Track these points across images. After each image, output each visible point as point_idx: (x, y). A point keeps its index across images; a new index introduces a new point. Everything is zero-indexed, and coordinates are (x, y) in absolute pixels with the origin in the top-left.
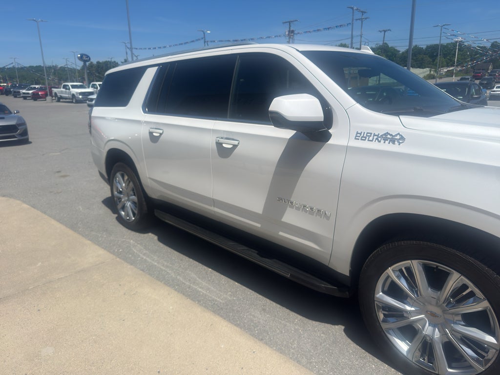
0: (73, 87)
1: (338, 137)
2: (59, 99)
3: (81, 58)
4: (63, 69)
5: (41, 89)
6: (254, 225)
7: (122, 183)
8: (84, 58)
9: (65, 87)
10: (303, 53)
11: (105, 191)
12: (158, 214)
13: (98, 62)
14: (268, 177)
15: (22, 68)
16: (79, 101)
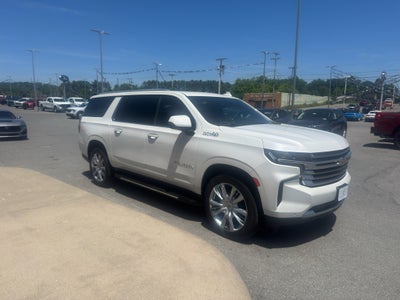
0: (56, 100)
1: (198, 134)
2: (44, 109)
3: (62, 79)
4: (46, 86)
5: (30, 101)
6: (163, 176)
7: (97, 160)
8: (64, 79)
9: (49, 100)
10: (189, 98)
11: (86, 167)
12: (116, 175)
13: (74, 82)
14: (170, 152)
15: (15, 84)
16: (59, 111)
